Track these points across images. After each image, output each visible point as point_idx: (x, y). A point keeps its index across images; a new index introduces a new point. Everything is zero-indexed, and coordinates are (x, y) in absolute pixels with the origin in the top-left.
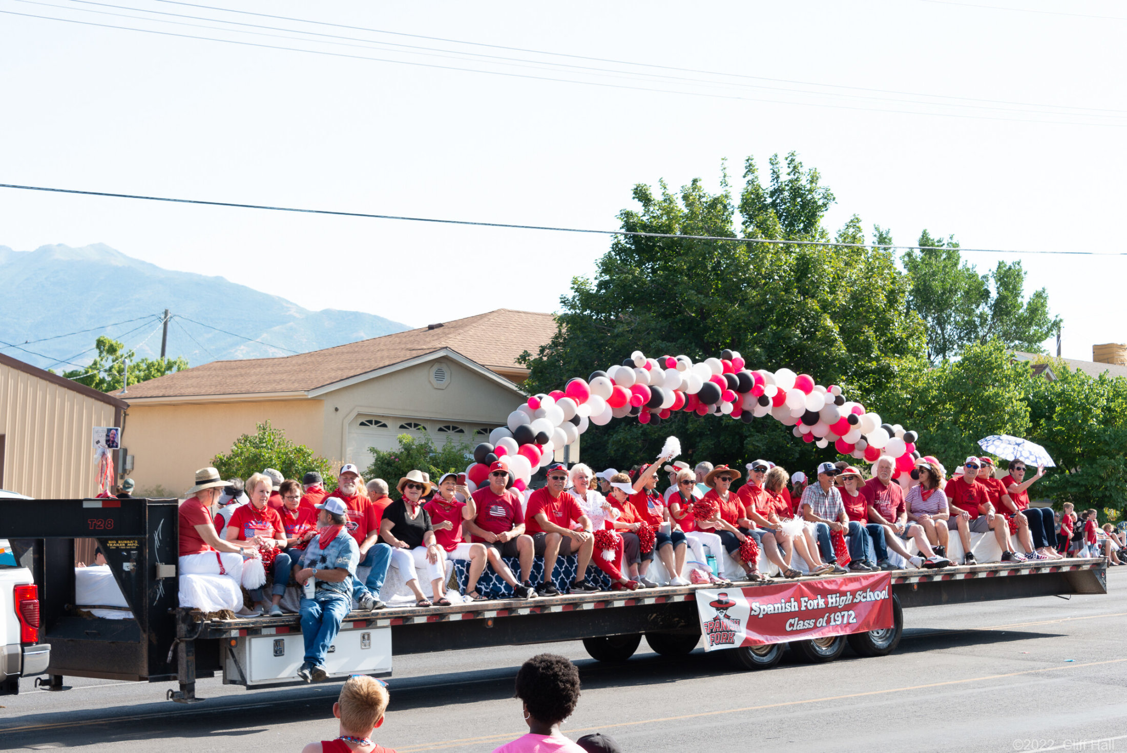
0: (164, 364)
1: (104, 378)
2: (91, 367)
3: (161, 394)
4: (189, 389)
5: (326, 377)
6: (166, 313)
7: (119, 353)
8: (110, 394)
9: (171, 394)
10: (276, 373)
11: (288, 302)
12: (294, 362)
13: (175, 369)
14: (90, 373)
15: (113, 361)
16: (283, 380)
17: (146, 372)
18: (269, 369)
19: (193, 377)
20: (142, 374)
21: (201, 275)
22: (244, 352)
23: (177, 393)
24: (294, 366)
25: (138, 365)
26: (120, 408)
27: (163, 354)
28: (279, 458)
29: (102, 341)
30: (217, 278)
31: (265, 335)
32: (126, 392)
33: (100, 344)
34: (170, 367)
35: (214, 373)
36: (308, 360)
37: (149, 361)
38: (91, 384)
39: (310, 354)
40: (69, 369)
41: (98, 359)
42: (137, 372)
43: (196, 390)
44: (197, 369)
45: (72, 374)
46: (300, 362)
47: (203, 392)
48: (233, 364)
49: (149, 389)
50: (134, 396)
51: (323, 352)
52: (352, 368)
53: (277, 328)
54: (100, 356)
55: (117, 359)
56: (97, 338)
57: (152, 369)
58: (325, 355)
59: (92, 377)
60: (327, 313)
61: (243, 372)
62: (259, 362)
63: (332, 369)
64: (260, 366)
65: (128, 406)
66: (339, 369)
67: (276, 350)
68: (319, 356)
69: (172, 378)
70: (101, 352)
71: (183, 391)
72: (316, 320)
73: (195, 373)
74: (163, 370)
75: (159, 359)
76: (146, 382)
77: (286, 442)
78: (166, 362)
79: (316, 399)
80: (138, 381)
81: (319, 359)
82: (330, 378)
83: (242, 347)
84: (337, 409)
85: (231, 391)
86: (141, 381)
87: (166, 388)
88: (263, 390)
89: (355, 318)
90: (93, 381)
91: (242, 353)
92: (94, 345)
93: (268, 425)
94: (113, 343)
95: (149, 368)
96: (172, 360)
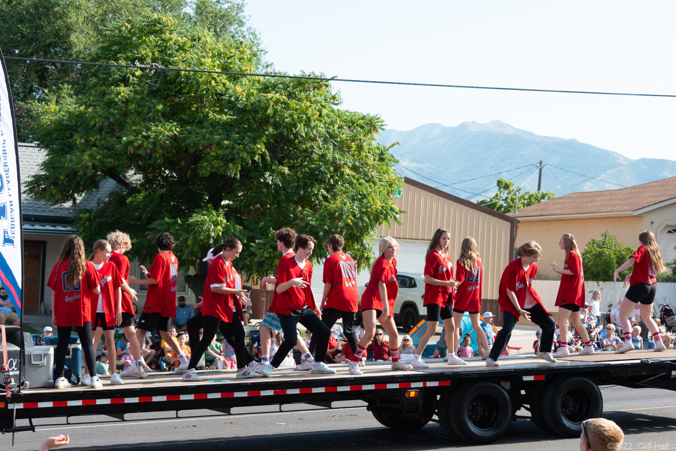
0: (539, 196)
1: (502, 204)
2: (494, 198)
3: (539, 214)
4: (557, 211)
5: (645, 202)
6: (541, 163)
7: (511, 188)
8: (507, 214)
9: (545, 214)
10: (612, 200)
11: (617, 154)
12: (624, 193)
13: (546, 198)
14: (494, 202)
15: (508, 194)
16: (617, 204)
17: (529, 200)
18: (608, 198)
19: (559, 203)
20: (526, 202)
21: (561, 138)
22: (590, 186)
23: (549, 213)
24: (624, 195)
25: (523, 196)
26: (514, 223)
27: (539, 189)
28: (615, 254)
29: (501, 182)
30: (572, 140)
31: (603, 175)
32: (517, 213)
33: (499, 183)
34: (543, 197)
35: (572, 200)
36: (633, 191)
37: (530, 194)
38: (494, 209)
39: (634, 187)
40: (480, 199)
41: (499, 193)
42: (523, 201)
43: (561, 212)
44: (562, 198)
45: (483, 202)
46: (628, 192)
47: (566, 212)
48: (585, 195)
49: (531, 211)
50: (522, 216)
51: (643, 186)
52: (662, 196)
53: (610, 171)
54: (499, 191)
55: (510, 193)
56: (497, 180)
57: (532, 199)
58: (644, 188)
59: (495, 204)
60: (643, 161)
61: (591, 199)
62: (601, 193)
63: (649, 197)
64: (602, 195)
65: (519, 222)
66: (653, 196)
67: (610, 185)
68: (641, 189)
69: (546, 204)
70: (500, 188)
71: (553, 212)
72: (636, 165)
73: (561, 201)
74: (539, 199)
75: (536, 191)
76: (529, 207)
77: (619, 244)
78: (541, 194)
79: (639, 216)
80: (524, 206)
81: (641, 190)
82: (647, 202)
83: (588, 184)
84: (652, 223)
85: (583, 211)
86: (526, 206)
87: (542, 210)
88: (604, 210)
89: (661, 163)
90: (496, 206)
91: (588, 187)
92: (495, 184)
93: (608, 233)
94: (508, 182)
95: (530, 198)
96: (545, 193)
